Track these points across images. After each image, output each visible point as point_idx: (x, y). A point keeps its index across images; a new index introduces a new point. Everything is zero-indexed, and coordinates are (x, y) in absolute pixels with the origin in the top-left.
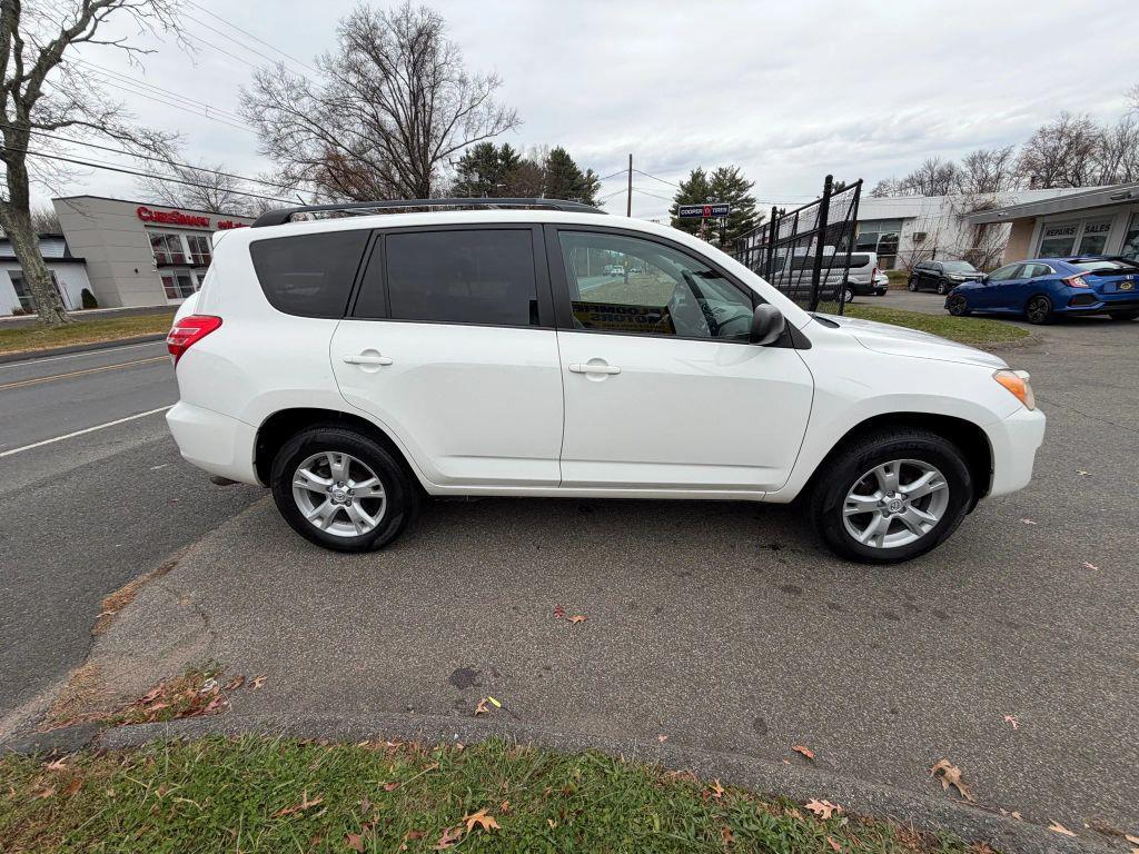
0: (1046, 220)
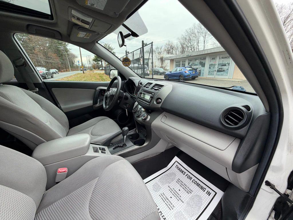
0: (176, 60)
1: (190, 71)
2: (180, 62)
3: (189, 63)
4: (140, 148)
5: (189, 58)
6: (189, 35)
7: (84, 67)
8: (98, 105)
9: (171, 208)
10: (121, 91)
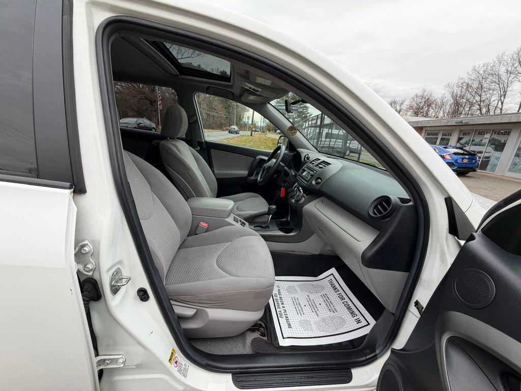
0: (428, 129)
1: (456, 157)
2: (437, 134)
3: (460, 139)
4: (285, 236)
5: (462, 128)
6: (480, 77)
7: (255, 126)
8: (253, 178)
9: (299, 314)
10: (281, 163)
